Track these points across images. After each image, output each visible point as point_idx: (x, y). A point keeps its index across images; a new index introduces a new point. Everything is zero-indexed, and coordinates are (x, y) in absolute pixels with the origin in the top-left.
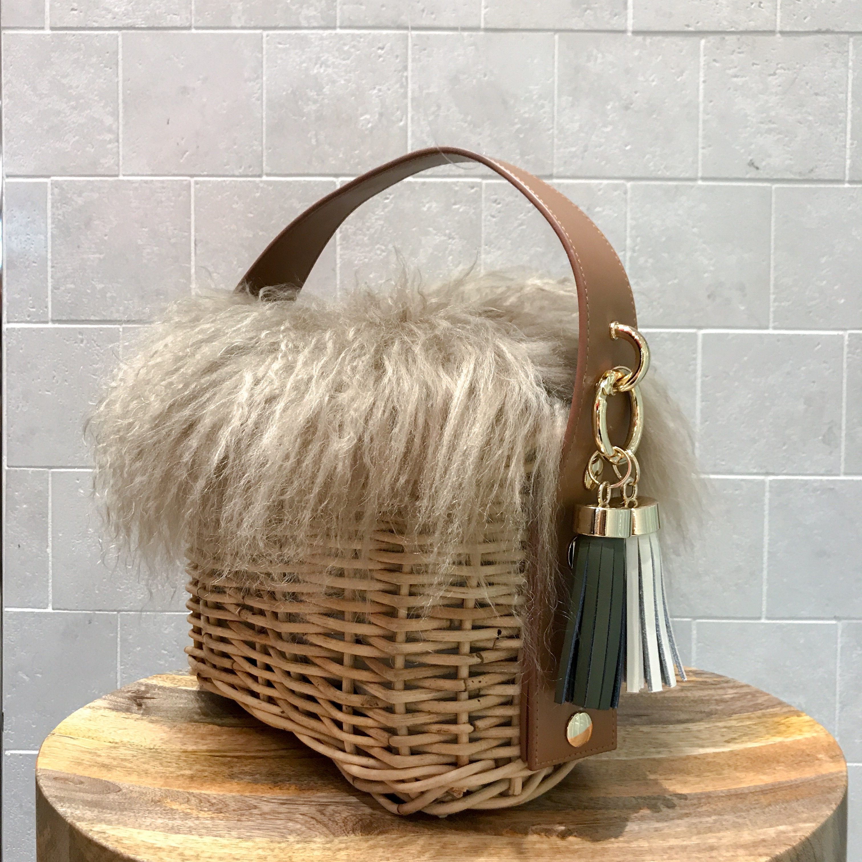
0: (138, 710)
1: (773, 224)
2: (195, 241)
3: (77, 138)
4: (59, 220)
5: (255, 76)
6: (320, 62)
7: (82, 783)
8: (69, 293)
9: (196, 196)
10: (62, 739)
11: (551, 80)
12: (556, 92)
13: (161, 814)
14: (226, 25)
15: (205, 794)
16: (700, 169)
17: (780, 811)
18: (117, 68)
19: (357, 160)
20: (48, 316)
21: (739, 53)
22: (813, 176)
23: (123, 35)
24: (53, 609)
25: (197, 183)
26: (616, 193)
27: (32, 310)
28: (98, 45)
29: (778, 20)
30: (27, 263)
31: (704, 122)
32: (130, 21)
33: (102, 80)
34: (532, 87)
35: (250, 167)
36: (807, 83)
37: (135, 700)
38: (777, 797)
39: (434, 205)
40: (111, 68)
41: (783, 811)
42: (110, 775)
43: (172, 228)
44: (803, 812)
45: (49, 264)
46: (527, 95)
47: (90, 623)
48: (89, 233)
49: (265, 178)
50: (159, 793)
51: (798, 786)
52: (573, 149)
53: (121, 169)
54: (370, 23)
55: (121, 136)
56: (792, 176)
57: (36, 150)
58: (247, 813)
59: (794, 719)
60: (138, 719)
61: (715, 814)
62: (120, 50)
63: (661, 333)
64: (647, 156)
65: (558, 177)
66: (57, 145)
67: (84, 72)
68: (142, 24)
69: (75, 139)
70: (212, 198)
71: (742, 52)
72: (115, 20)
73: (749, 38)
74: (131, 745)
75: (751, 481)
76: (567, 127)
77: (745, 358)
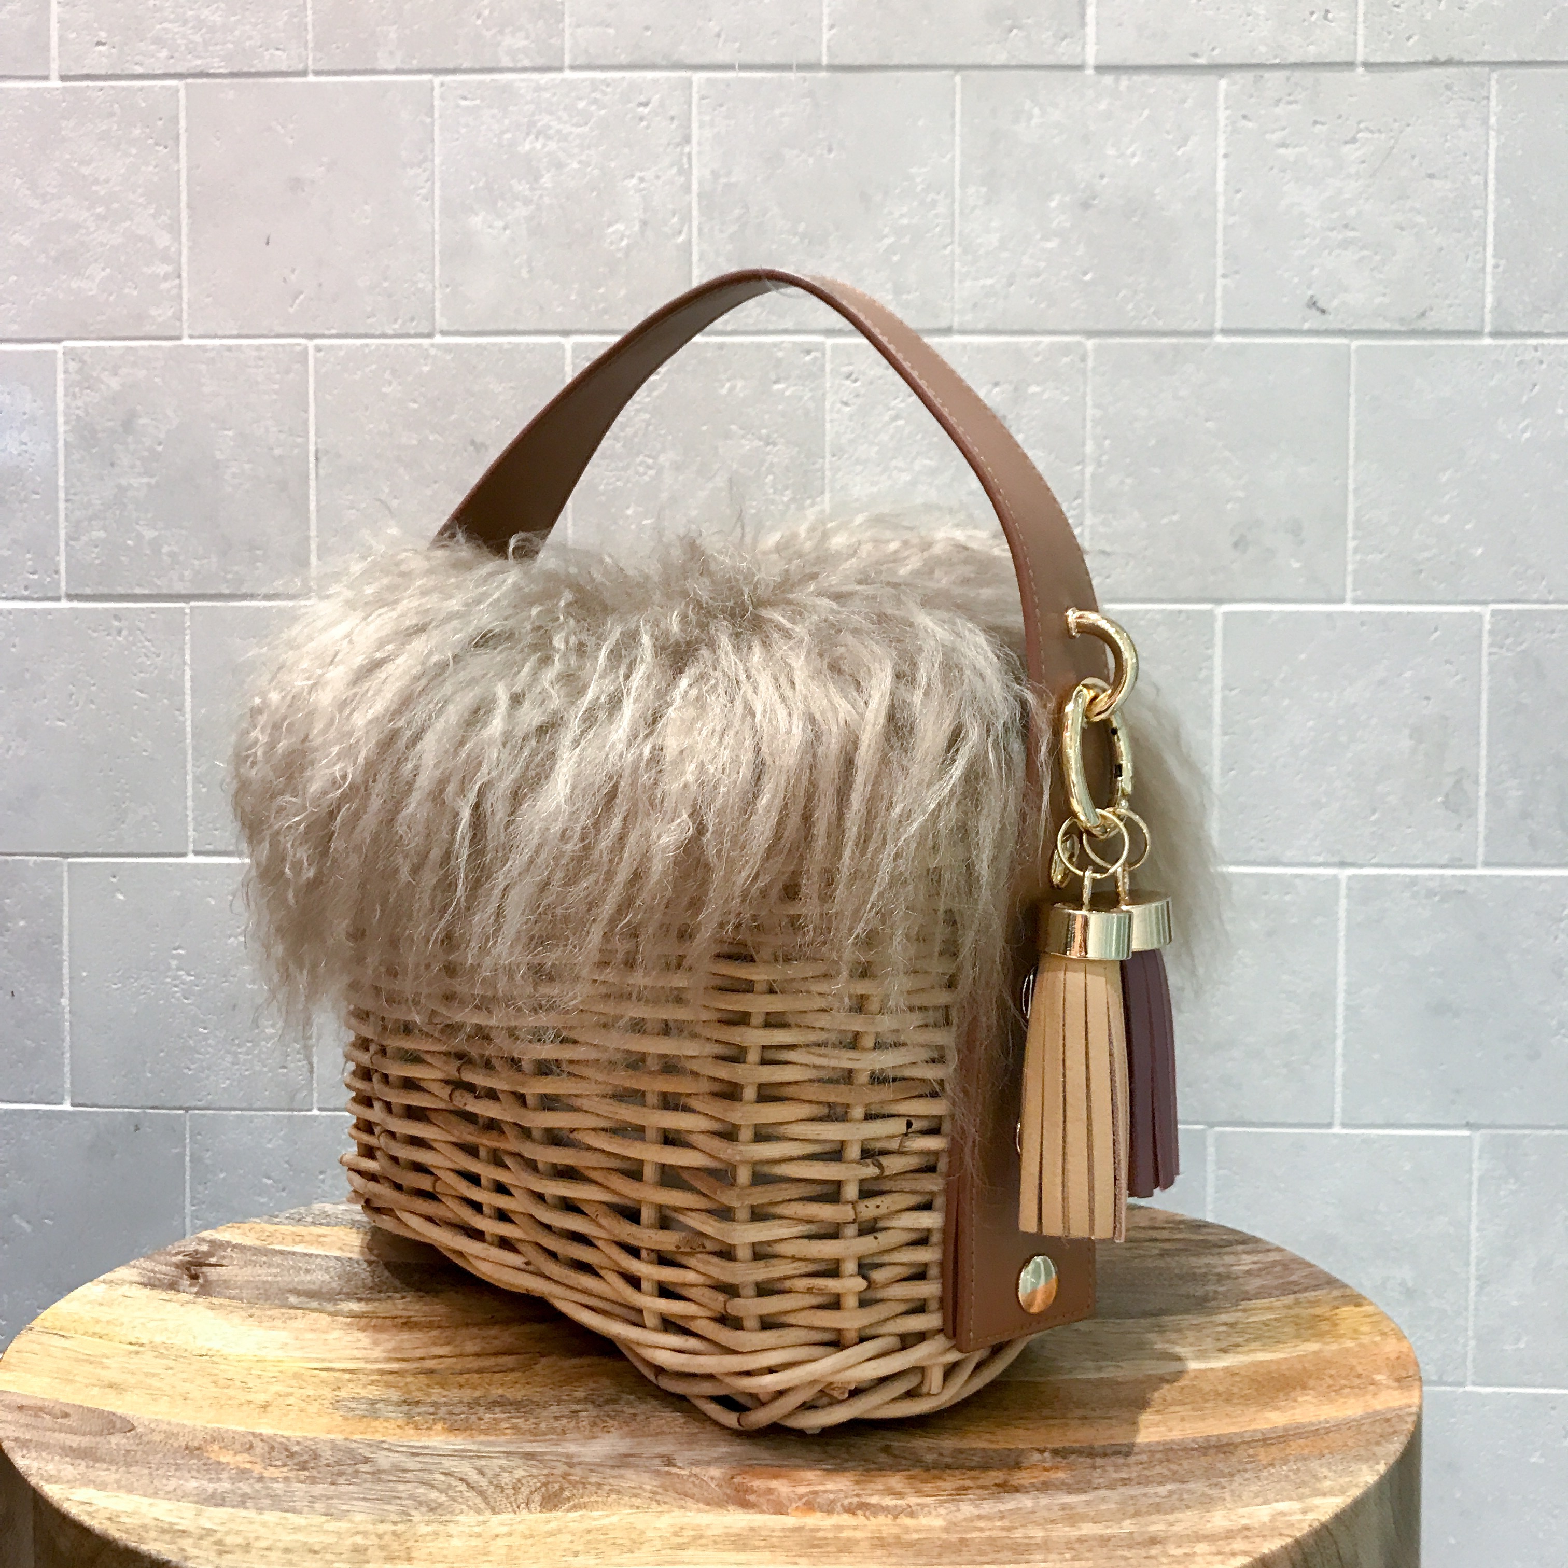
0: (190, 1285)
1: (1352, 413)
2: (317, 451)
3: (108, 270)
4: (78, 418)
5: (421, 157)
6: (534, 130)
7: (66, 1415)
8: (96, 546)
9: (316, 372)
10: (45, 1338)
11: (949, 156)
12: (957, 179)
13: (198, 1471)
14: (369, 67)
15: (282, 1436)
16: (1219, 314)
17: (1287, 1476)
18: (178, 145)
19: (602, 306)
20: (59, 588)
21: (1290, 103)
22: (1425, 324)
23: (187, 85)
24: (73, 1105)
25: (318, 349)
26: (1066, 360)
27: (31, 576)
28: (143, 105)
29: (1361, 42)
30: (23, 494)
31: (1227, 228)
32: (199, 62)
33: (151, 168)
34: (914, 170)
35: (412, 319)
36: (1413, 157)
37: (188, 1269)
38: (1288, 1452)
39: (740, 384)
40: (166, 147)
41: (1292, 1477)
42: (120, 1403)
43: (275, 429)
44: (1325, 1477)
45: (62, 495)
46: (906, 183)
47: (137, 1128)
48: (130, 439)
49: (438, 339)
50: (200, 1435)
51: (1328, 1431)
52: (989, 282)
53: (185, 325)
54: (623, 59)
55: (185, 267)
56: (1387, 326)
57: (36, 294)
58: (350, 1470)
59: (1347, 1311)
60: (187, 1302)
61: (1174, 1481)
62: (182, 114)
63: (1147, 612)
64: (1123, 292)
65: (963, 332)
66: (74, 285)
67: (119, 154)
68: (220, 67)
69: (103, 274)
70: (346, 375)
71: (1296, 102)
72: (172, 61)
73: (1308, 77)
74: (167, 1349)
75: (1313, 878)
76: (979, 241)
77: (1303, 657)
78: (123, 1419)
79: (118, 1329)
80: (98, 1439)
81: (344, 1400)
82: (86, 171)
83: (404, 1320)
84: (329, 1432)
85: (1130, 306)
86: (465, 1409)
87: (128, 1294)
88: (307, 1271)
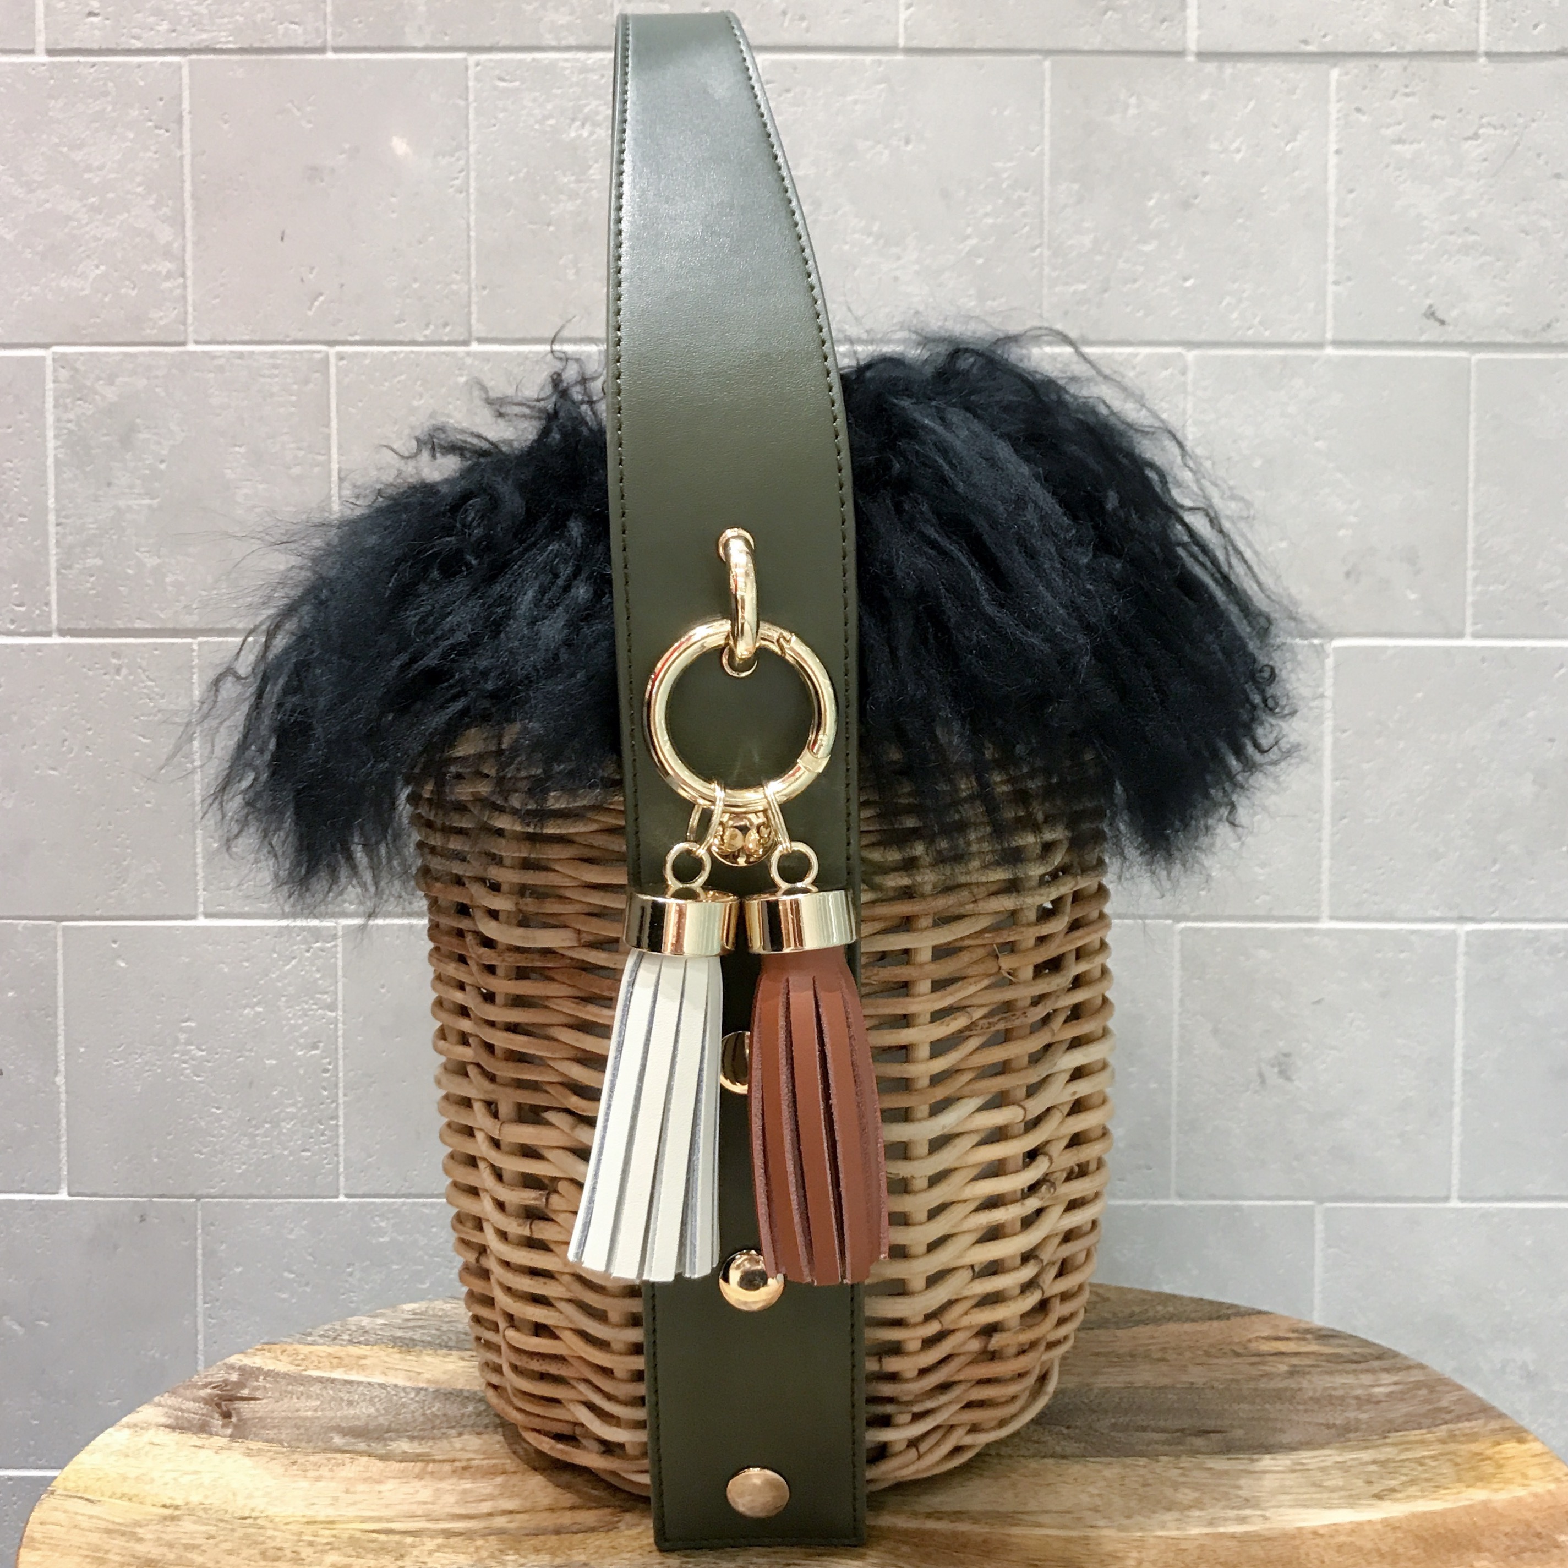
0: (223, 1426)
1: (1472, 433)
2: (340, 471)
3: (103, 268)
4: (71, 432)
5: (454, 144)
6: (578, 116)
8: (91, 576)
9: (339, 383)
10: (69, 1504)
11: (1038, 149)
12: (1047, 173)
14: (395, 44)
16: (1330, 324)
18: (181, 129)
20: (50, 622)
21: (1407, 95)
22: (1550, 336)
23: (191, 63)
25: (340, 357)
26: (1164, 374)
27: (18, 609)
28: (142, 83)
29: (1483, 30)
30: (7, 516)
31: (1338, 230)
32: (204, 36)
33: (150, 154)
34: (999, 165)
35: (446, 325)
36: (1539, 155)
37: (218, 1405)
40: (167, 131)
43: (293, 446)
45: (52, 518)
46: (991, 179)
47: (142, 1221)
48: (129, 456)
49: (475, 347)
52: (1082, 287)
53: (190, 329)
55: (189, 263)
56: (1511, 338)
57: (22, 293)
59: (1512, 1448)
60: (222, 1448)
62: (186, 94)
64: (1228, 299)
66: (63, 284)
67: (115, 137)
68: (229, 42)
69: (98, 272)
70: (371, 386)
71: (1412, 94)
72: (174, 34)
73: (1426, 67)
74: (205, 1510)
75: (1430, 934)
76: (1070, 242)
77: (1419, 696)
79: (147, 1487)
82: (78, 156)
83: (464, 1464)
87: (156, 1441)
88: (350, 1403)
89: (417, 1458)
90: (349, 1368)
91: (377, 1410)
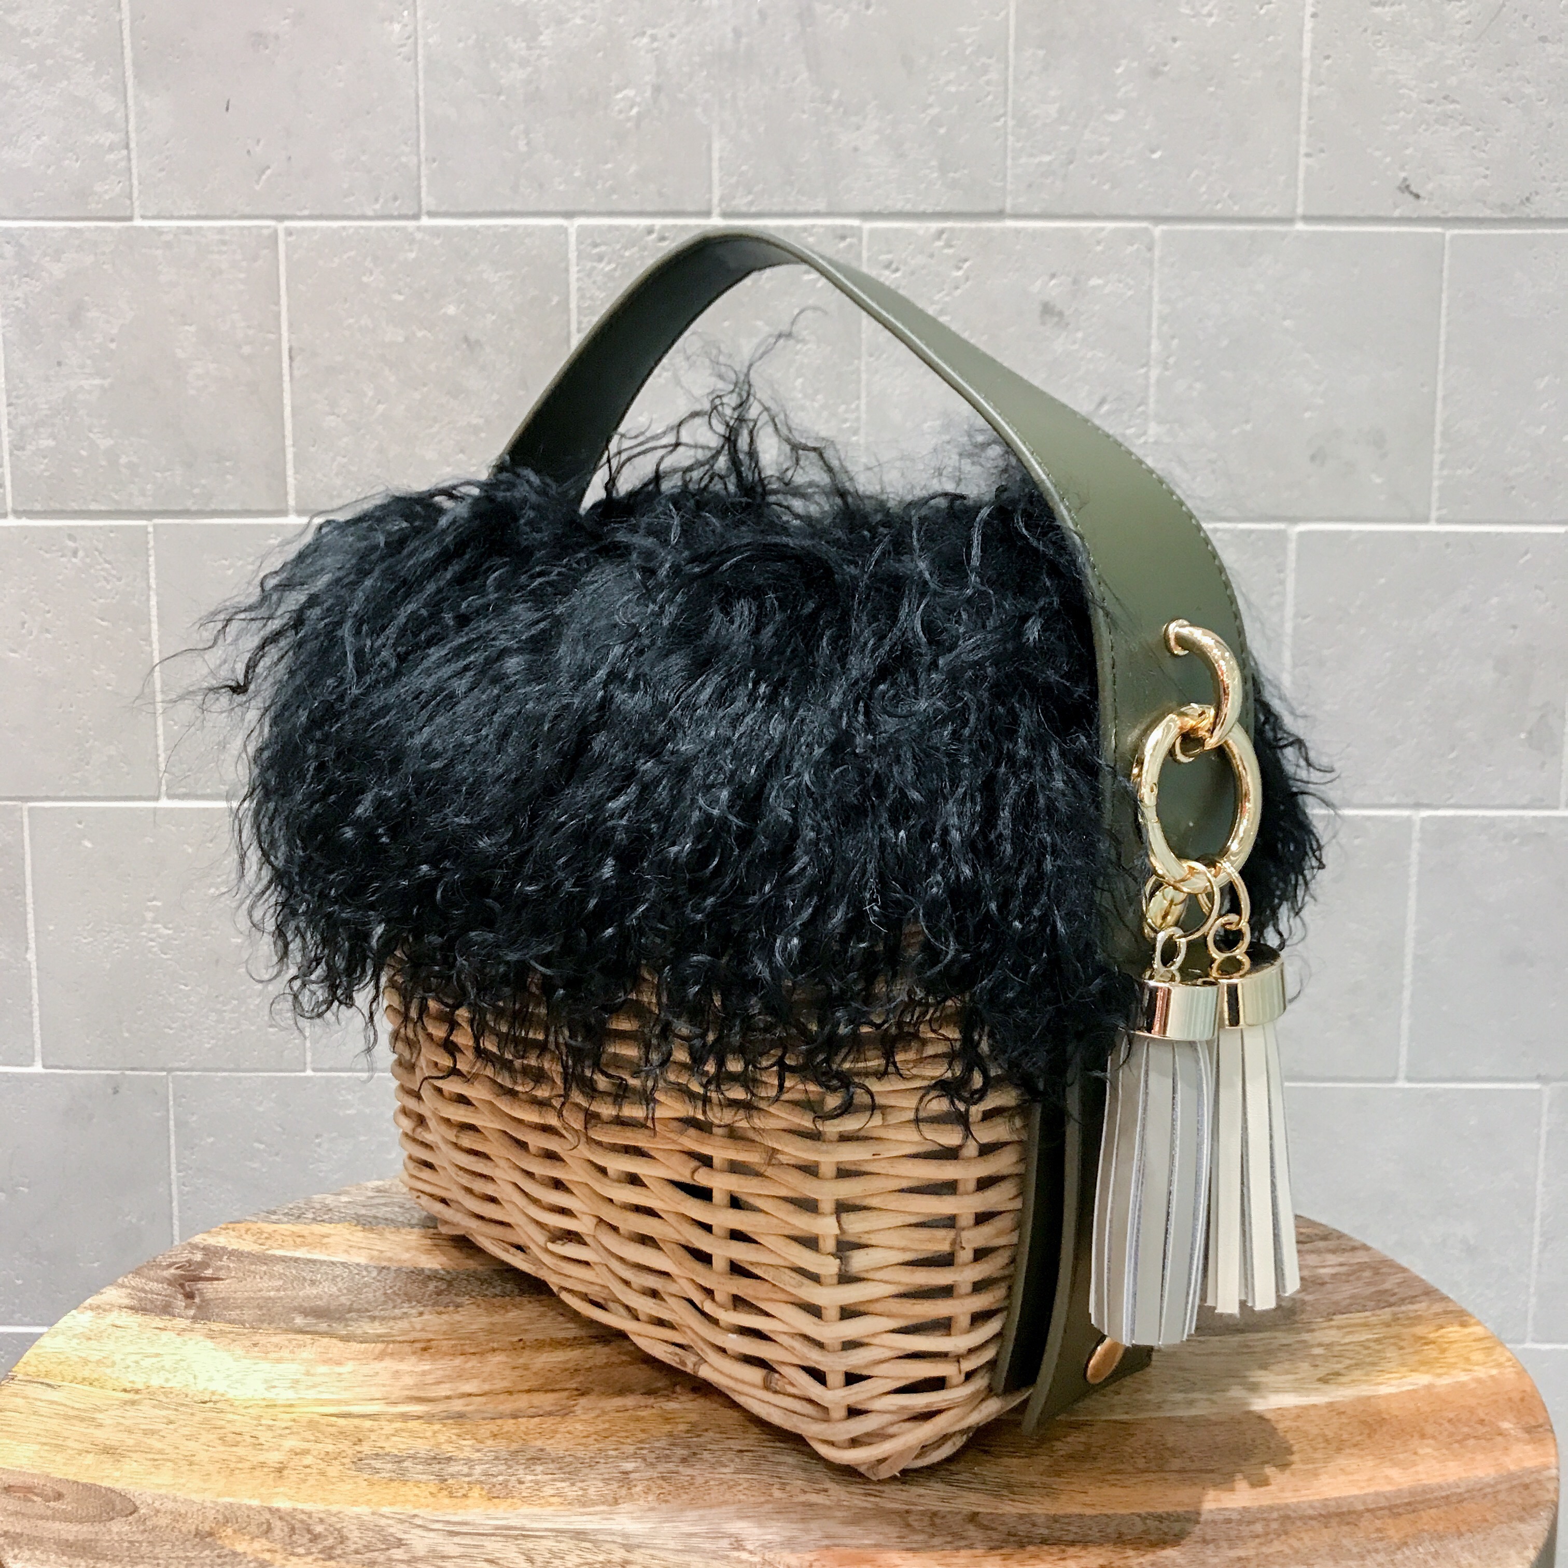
0: (186, 1307)
1: (1444, 312)
2: (290, 350)
3: (44, 139)
4: (18, 310)
7: (59, 1496)
8: (45, 457)
9: (287, 257)
10: (30, 1389)
11: (1003, 14)
12: (1011, 41)
15: (303, 1512)
16: (1301, 199)
17: (1426, 1561)
19: (609, 184)
20: (5, 504)
22: (1529, 211)
24: (44, 1067)
25: (289, 232)
26: (1130, 249)
31: (1312, 99)
33: (88, 18)
34: (962, 29)
35: (395, 199)
36: (1525, 17)
37: (182, 1286)
38: (1419, 1525)
41: (1431, 1561)
42: (117, 1474)
43: (243, 324)
46: (954, 45)
47: (116, 1092)
48: (78, 336)
49: (425, 221)
50: (211, 1514)
51: (1461, 1499)
52: (1047, 158)
53: (137, 204)
55: (133, 135)
56: (1487, 213)
60: (184, 1330)
64: (1196, 172)
65: (1016, 216)
69: (39, 142)
70: (321, 263)
74: (165, 1394)
75: (1386, 819)
76: (1035, 112)
77: (1383, 581)
78: (123, 1497)
79: (108, 1371)
80: (97, 1527)
81: (368, 1457)
82: (13, 20)
83: (422, 1345)
84: (355, 1503)
85: (1203, 189)
86: (504, 1467)
87: (118, 1323)
88: (313, 1283)
89: (378, 1338)
90: (312, 1246)
91: (340, 1290)
